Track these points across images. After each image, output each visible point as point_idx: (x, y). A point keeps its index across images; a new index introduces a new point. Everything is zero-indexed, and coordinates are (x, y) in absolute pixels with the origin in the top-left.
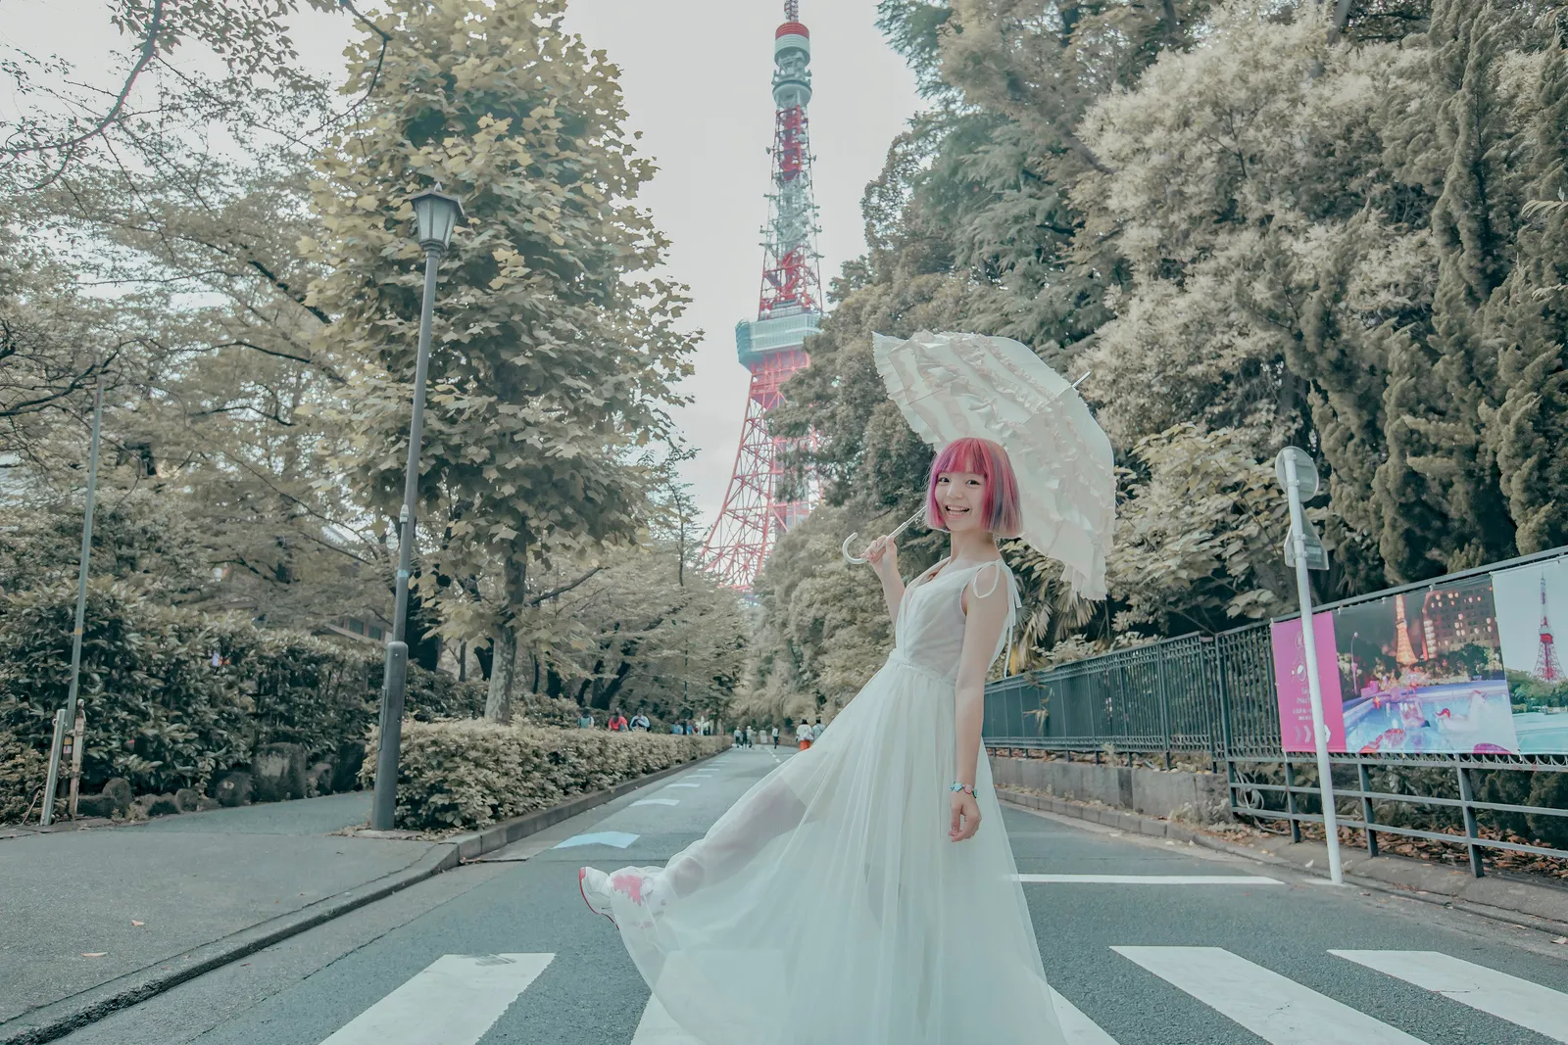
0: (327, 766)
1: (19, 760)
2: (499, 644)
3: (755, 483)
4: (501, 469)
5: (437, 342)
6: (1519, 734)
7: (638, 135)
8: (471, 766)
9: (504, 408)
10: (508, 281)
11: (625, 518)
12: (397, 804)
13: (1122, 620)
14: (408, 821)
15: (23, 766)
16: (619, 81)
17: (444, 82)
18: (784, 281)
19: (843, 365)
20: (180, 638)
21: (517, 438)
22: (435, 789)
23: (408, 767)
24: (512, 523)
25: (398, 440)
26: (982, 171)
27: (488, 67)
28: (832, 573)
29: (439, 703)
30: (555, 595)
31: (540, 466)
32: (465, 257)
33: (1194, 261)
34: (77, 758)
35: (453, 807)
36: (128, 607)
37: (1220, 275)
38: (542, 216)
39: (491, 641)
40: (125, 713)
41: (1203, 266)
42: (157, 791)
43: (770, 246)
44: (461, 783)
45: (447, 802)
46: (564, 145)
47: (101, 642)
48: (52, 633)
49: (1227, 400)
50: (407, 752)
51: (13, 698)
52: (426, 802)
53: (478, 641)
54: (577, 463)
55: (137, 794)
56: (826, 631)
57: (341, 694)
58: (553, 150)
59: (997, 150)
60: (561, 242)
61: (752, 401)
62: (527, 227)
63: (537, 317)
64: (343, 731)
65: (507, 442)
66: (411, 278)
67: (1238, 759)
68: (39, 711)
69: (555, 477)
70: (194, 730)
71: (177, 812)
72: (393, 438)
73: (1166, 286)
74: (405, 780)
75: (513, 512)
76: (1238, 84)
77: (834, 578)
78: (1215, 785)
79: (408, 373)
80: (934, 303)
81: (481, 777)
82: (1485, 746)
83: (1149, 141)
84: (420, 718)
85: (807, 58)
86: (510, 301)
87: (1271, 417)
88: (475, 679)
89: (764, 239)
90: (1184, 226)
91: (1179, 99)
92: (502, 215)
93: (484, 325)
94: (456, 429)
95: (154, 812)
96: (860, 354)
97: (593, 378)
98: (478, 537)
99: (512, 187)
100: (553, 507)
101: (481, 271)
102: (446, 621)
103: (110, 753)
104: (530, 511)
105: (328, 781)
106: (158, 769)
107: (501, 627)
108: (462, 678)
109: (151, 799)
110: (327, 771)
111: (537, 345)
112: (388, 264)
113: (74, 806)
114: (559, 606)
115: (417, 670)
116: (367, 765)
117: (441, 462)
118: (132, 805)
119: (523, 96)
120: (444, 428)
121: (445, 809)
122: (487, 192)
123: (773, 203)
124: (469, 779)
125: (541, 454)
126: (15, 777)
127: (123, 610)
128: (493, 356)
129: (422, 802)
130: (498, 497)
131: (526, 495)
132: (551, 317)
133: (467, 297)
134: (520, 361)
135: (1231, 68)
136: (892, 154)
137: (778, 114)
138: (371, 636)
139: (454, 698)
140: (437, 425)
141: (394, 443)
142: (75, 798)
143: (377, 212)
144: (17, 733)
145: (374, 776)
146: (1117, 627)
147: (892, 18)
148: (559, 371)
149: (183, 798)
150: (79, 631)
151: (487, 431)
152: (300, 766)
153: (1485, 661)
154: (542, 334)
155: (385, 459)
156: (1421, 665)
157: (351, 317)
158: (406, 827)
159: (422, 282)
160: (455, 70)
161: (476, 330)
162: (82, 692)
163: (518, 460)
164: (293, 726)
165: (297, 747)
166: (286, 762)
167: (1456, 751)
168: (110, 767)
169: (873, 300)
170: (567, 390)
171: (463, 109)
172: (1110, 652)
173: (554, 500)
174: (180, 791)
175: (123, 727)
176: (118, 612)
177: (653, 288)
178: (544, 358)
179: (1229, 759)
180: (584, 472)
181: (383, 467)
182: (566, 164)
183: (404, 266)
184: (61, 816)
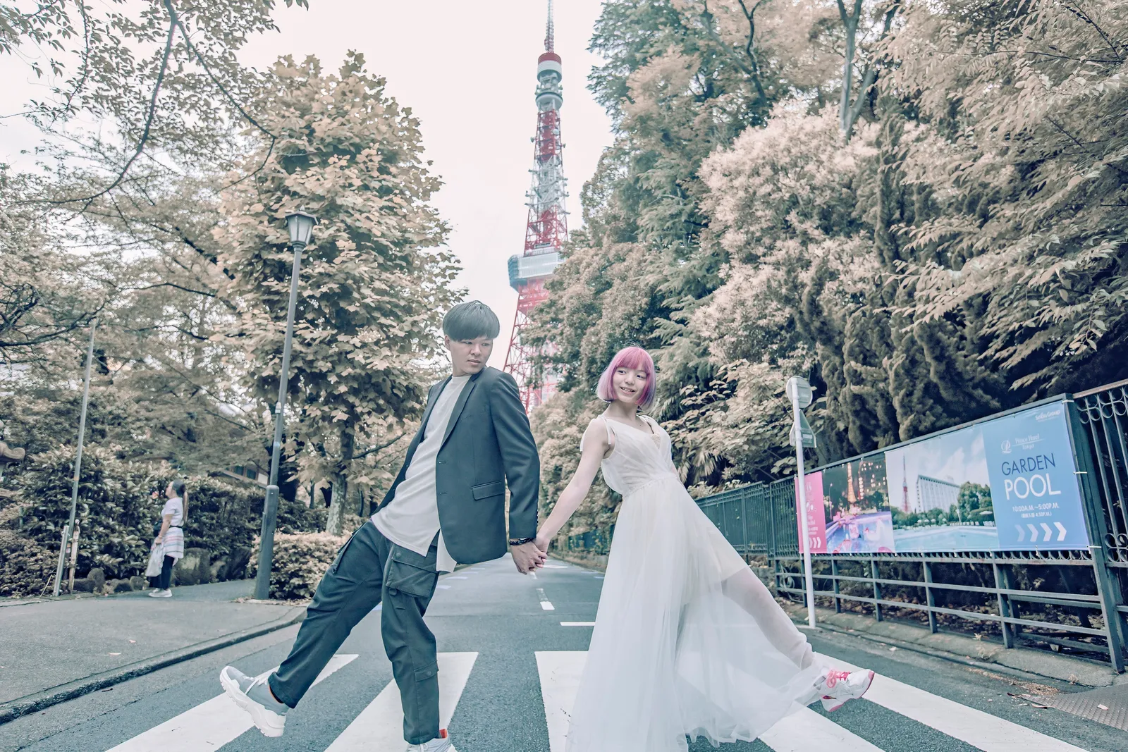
0: (223, 563)
1: (39, 556)
2: (336, 485)
3: (521, 370)
4: (339, 376)
5: (300, 295)
6: (895, 541)
7: (430, 163)
8: (316, 561)
9: (341, 338)
10: (345, 259)
11: (418, 406)
12: (271, 583)
13: (727, 473)
14: (277, 594)
15: (42, 560)
16: (419, 128)
17: (307, 131)
18: (542, 229)
19: (567, 301)
20: (134, 481)
21: (349, 356)
22: (295, 574)
23: (277, 561)
24: (345, 409)
25: (274, 357)
26: (652, 183)
27: (335, 124)
28: (566, 436)
29: (295, 523)
30: (376, 451)
31: (363, 373)
32: (318, 243)
33: (764, 255)
34: (74, 556)
35: (305, 586)
36: (105, 463)
37: (777, 265)
38: (368, 218)
39: (330, 483)
40: (101, 529)
41: (768, 259)
42: (118, 577)
43: (533, 206)
44: (310, 571)
45: (301, 583)
46: (382, 170)
47: (89, 485)
48: (61, 479)
49: (781, 340)
50: (277, 553)
51: (36, 519)
52: (288, 583)
53: (322, 483)
54: (387, 372)
55: (107, 578)
56: (563, 474)
57: (233, 517)
58: (375, 174)
59: (659, 173)
60: (379, 234)
61: (519, 313)
62: (358, 224)
63: (363, 280)
64: (233, 541)
65: (343, 358)
66: (285, 256)
67: (780, 558)
68: (51, 527)
69: (374, 380)
70: (142, 539)
71: (131, 590)
72: (271, 356)
73: (749, 269)
74: (276, 570)
75: (346, 403)
76: (785, 153)
77: (567, 439)
78: (768, 574)
79: (282, 314)
80: (625, 264)
81: (322, 568)
82: (883, 548)
83: (736, 183)
84: (285, 532)
85: (559, 77)
86: (346, 271)
87: (804, 353)
88: (321, 507)
89: (528, 200)
90: (758, 234)
91: (752, 160)
92: (342, 216)
93: (330, 286)
94: (310, 350)
95: (118, 589)
96: (578, 294)
97: (398, 318)
98: (324, 418)
99: (350, 199)
100: (371, 400)
101: (328, 251)
102: (302, 470)
103: (92, 553)
104: (357, 402)
105: (225, 572)
106: (120, 563)
107: (337, 475)
108: (312, 506)
109: (116, 582)
110: (223, 567)
111: (363, 298)
112: (270, 246)
113: (72, 585)
114: (379, 457)
115: (283, 501)
116: (252, 560)
117: (301, 370)
118: (105, 586)
119: (357, 140)
120: (303, 350)
121: (299, 587)
122: (333, 202)
123: (535, 176)
124: (315, 569)
125: (364, 367)
126: (37, 567)
127: (102, 465)
128: (335, 304)
129: (286, 583)
130: (336, 393)
131: (354, 392)
132: (372, 280)
133: (320, 267)
134: (352, 309)
135: (783, 142)
136: (601, 164)
137: (540, 115)
138: (249, 477)
139: (306, 519)
140: (298, 347)
141: (271, 360)
142: (72, 581)
143: (263, 213)
144: (37, 540)
145: (256, 567)
146: (725, 477)
147: (598, 84)
148: (376, 314)
149: (134, 581)
150: (77, 478)
151: (331, 352)
152: (206, 563)
153: (883, 501)
154: (366, 291)
155: (265, 369)
156: (857, 503)
157: (245, 277)
158: (276, 598)
159: (291, 259)
160: (314, 125)
161: (324, 289)
162: (77, 515)
163: (350, 370)
164: (202, 537)
165: (205, 551)
166: (198, 560)
167: (871, 551)
168: (92, 562)
169: (587, 259)
170: (382, 326)
171: (318, 149)
172: (723, 492)
173: (372, 395)
174: (132, 577)
175: (99, 537)
176: (99, 466)
177: (439, 258)
178: (367, 306)
179: (776, 558)
180: (392, 378)
181: (264, 374)
182: (384, 183)
183: (280, 248)
184: (65, 591)
